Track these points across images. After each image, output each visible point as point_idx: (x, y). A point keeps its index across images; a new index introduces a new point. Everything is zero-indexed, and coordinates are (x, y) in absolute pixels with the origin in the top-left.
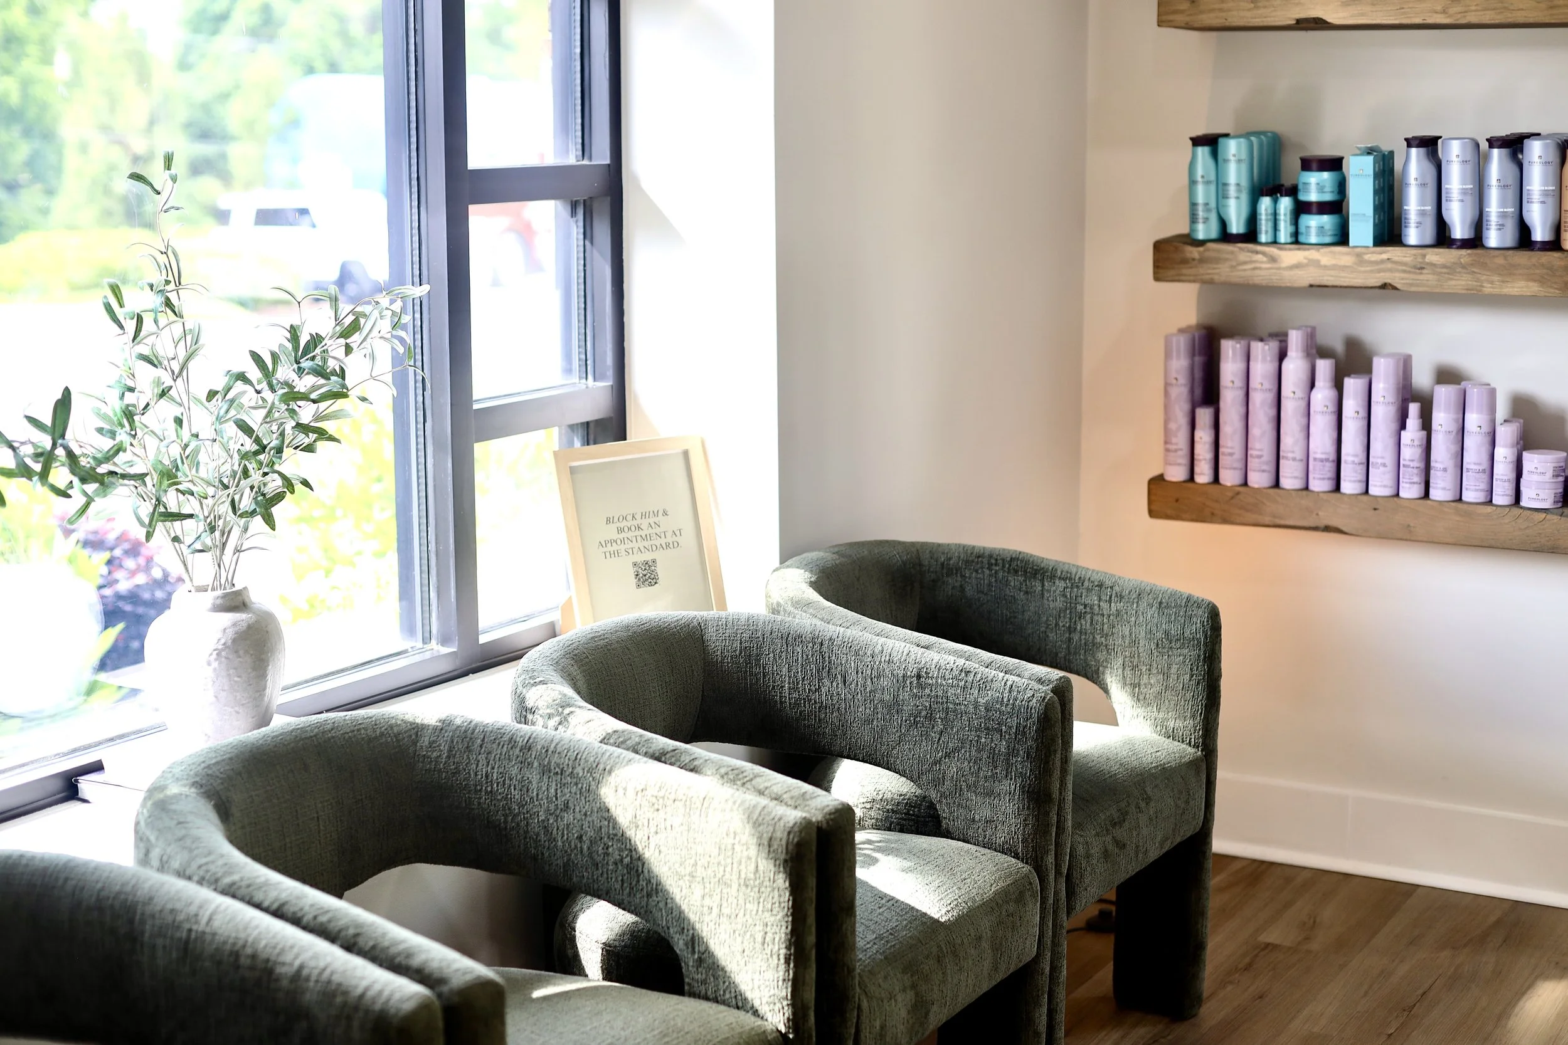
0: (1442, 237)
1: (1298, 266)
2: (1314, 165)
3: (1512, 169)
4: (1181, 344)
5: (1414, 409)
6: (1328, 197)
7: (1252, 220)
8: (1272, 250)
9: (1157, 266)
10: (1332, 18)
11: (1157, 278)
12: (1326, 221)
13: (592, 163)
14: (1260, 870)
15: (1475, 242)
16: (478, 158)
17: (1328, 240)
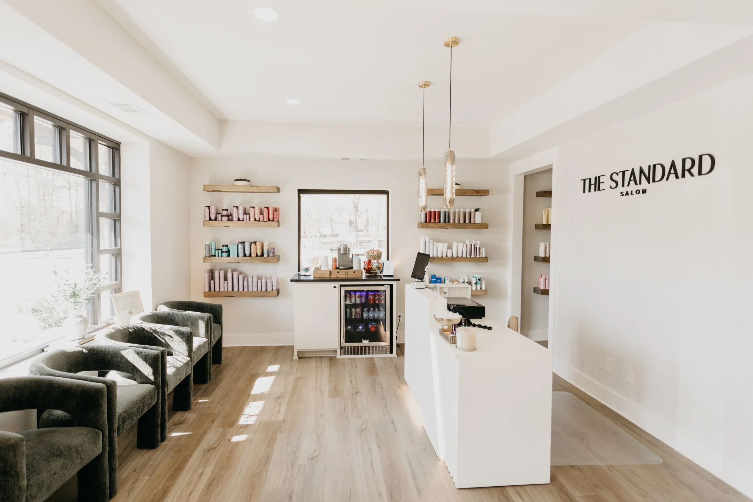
0: (245, 255)
1: (226, 260)
2: (224, 246)
3: (255, 246)
4: (206, 272)
5: (246, 279)
6: (226, 250)
7: (215, 253)
8: (222, 258)
9: (204, 261)
10: (229, 226)
11: (204, 262)
12: (226, 254)
13: (117, 248)
14: (228, 348)
15: (250, 255)
16: (101, 248)
17: (226, 256)
